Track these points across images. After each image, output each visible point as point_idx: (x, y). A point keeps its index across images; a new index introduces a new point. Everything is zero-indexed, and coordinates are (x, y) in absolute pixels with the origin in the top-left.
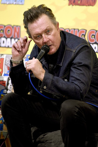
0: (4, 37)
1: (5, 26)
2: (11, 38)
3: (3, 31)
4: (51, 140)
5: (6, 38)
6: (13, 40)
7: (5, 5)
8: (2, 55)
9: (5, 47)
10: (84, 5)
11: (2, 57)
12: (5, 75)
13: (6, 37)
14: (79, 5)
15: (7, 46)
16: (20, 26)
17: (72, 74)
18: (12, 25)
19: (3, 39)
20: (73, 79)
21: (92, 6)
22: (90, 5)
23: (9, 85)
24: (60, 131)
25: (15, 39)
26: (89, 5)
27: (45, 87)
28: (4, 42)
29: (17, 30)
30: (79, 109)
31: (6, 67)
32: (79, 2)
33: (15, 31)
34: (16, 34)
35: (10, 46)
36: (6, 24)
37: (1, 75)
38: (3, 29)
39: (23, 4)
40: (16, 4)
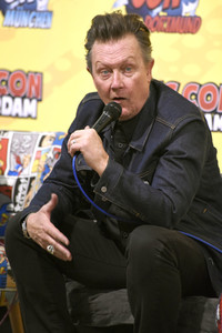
0: (9, 95)
1: (10, 73)
2: (23, 98)
3: (7, 82)
4: (107, 309)
5: (13, 98)
6: (26, 101)
7: (12, 29)
8: (5, 132)
9: (10, 116)
10: (175, 32)
11: (6, 136)
12: (10, 173)
13: (13, 94)
14: (165, 31)
15: (14, 114)
16: (42, 74)
17: (160, 171)
18: (26, 70)
19: (6, 99)
20: (162, 182)
21: (193, 33)
22: (188, 32)
23: (20, 194)
24: (125, 290)
25: (31, 100)
26: (185, 32)
27: (104, 189)
28: (7, 106)
29: (36, 81)
30: (165, 245)
31: (13, 156)
32: (165, 25)
33: (32, 82)
34: (33, 89)
35: (20, 114)
36: (12, 68)
37: (3, 174)
38: (6, 78)
39: (48, 28)
40: (33, 27)
